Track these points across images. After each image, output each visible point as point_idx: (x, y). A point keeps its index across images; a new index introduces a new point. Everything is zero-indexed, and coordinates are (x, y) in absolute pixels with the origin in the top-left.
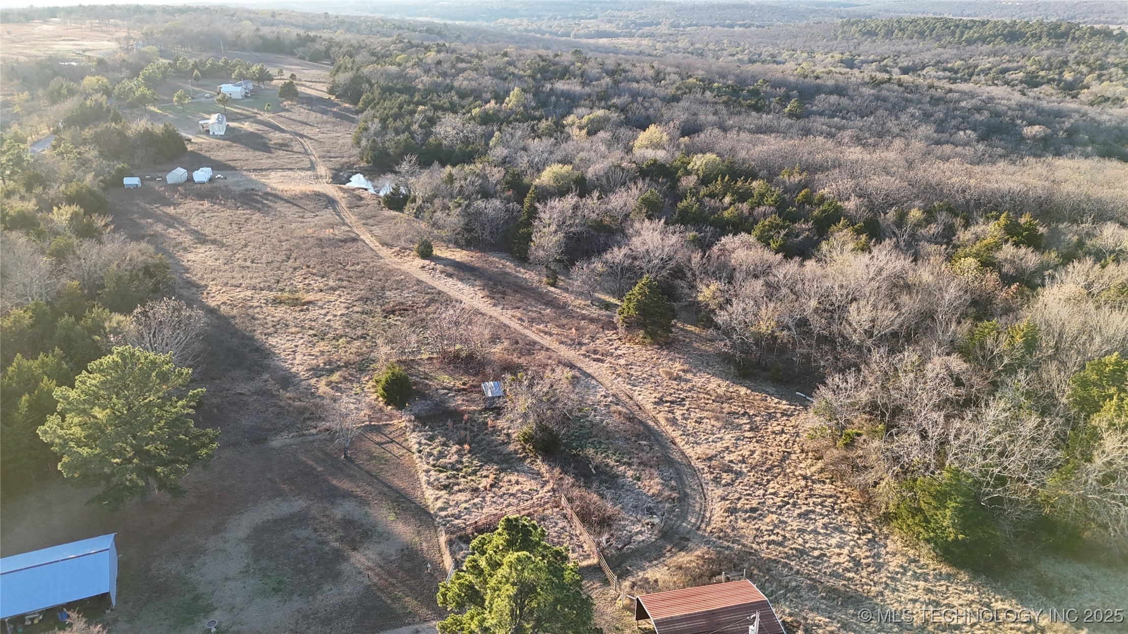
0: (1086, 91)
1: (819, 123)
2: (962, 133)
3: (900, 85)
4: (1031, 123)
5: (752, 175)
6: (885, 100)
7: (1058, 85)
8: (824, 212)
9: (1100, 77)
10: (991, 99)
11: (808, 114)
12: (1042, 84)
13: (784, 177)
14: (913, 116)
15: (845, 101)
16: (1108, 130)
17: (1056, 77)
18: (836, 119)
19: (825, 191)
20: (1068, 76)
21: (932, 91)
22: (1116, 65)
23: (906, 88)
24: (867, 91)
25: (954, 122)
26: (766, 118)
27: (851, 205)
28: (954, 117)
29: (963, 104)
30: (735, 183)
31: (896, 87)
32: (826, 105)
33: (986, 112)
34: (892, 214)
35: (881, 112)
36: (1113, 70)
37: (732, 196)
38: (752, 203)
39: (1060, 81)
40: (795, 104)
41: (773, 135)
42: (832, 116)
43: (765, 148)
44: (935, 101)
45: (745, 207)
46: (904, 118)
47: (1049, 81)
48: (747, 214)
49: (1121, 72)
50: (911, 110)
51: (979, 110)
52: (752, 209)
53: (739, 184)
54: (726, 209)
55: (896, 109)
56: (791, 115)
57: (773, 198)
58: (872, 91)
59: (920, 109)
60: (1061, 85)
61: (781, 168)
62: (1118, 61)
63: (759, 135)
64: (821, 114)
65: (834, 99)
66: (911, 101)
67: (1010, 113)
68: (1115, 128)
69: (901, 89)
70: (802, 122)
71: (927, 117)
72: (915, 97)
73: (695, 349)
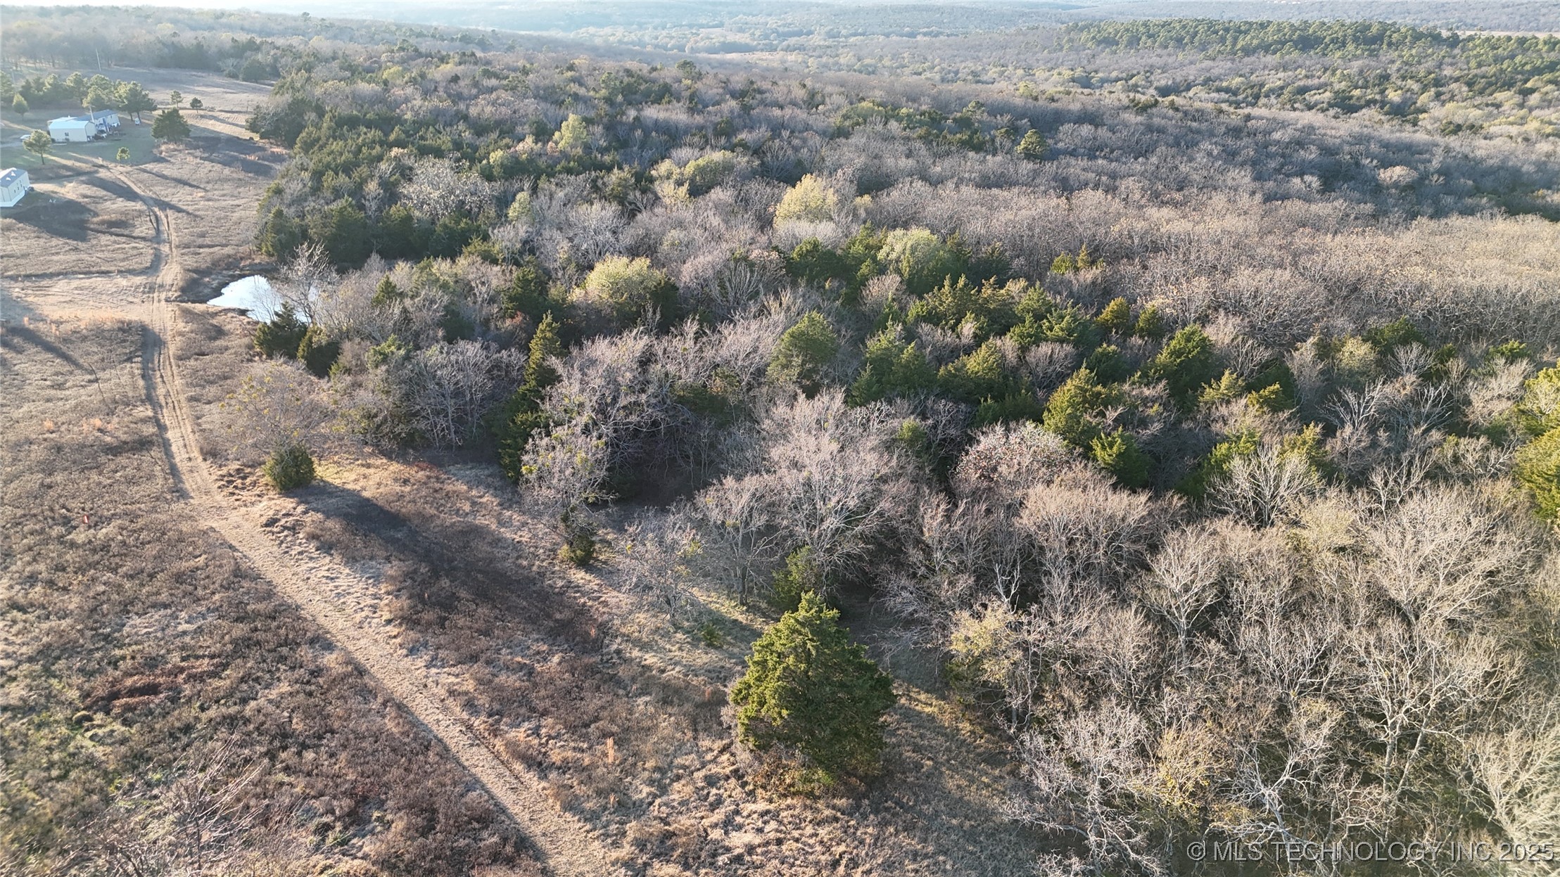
0: (1425, 115)
1: (1076, 168)
2: (1297, 181)
3: (1177, 110)
4: (1386, 164)
5: (998, 270)
6: (1161, 130)
7: (1382, 108)
8: (1177, 353)
9: (1438, 95)
10: (1311, 129)
11: (1053, 155)
12: (1361, 107)
13: (1060, 270)
14: (1210, 154)
15: (1103, 133)
16: (1492, 171)
17: (1378, 97)
18: (1100, 161)
19: (1158, 302)
20: (1394, 96)
21: (1223, 118)
22: (1457, 80)
23: (1186, 113)
24: (1132, 118)
25: (1273, 164)
26: (994, 162)
27: (1222, 332)
28: (1269, 156)
29: (1277, 136)
30: (979, 291)
31: (1171, 112)
32: (1077, 141)
33: (1313, 148)
35: (1162, 149)
36: (1454, 86)
37: (977, 319)
38: (1021, 336)
39: (1383, 104)
40: (1033, 139)
41: (1016, 190)
42: (1092, 157)
43: (1009, 215)
44: (1236, 132)
45: (1008, 344)
46: (1200, 158)
47: (1369, 104)
48: (1014, 361)
49: (1465, 89)
50: (1206, 145)
51: (1300, 144)
52: (1024, 349)
53: (987, 292)
54: (968, 350)
55: (1185, 142)
56: (1029, 155)
57: (1064, 324)
58: (1139, 119)
59: (1216, 143)
60: (1386, 108)
61: (1052, 255)
62: (1457, 73)
63: (995, 191)
64: (1073, 153)
65: (1086, 130)
66: (1198, 132)
67: (1347, 148)
68: (1500, 168)
69: (1180, 115)
70: (1050, 167)
71: (1230, 156)
72: (1204, 126)
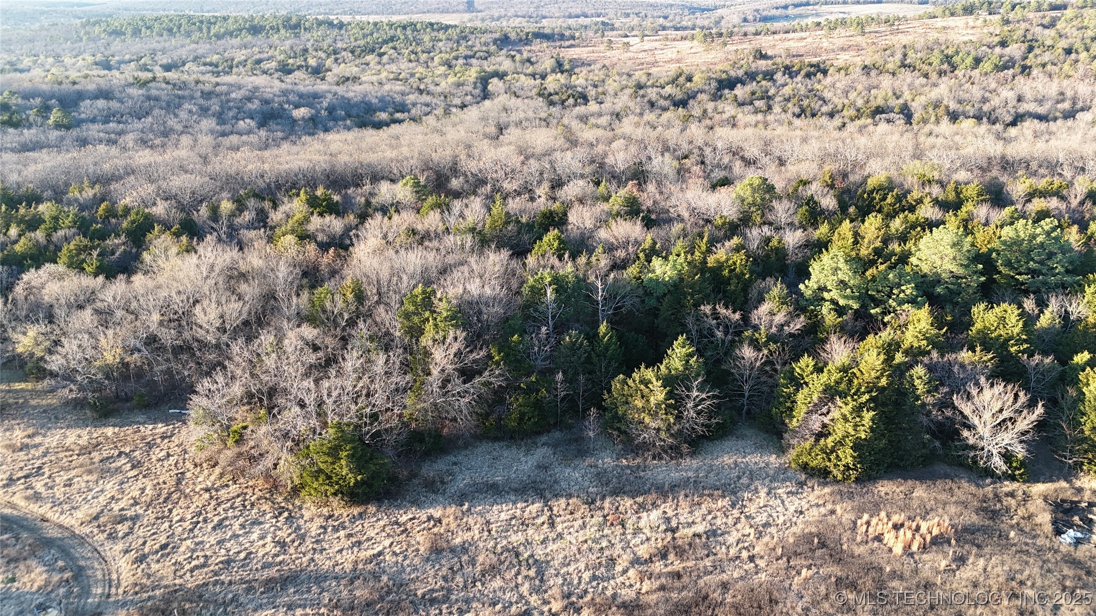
0: (329, 73)
1: (94, 130)
2: (241, 122)
3: (168, 83)
4: (297, 107)
5: (34, 199)
6: (157, 99)
7: (307, 70)
8: (133, 222)
9: (336, 60)
10: (256, 89)
11: (79, 123)
12: (294, 71)
13: (73, 193)
14: (190, 111)
15: (114, 105)
16: (356, 105)
17: (303, 63)
18: (111, 124)
19: (127, 201)
20: (312, 62)
21: (200, 86)
22: (345, 50)
23: (174, 85)
24: (135, 92)
25: (231, 114)
26: (28, 134)
27: (160, 209)
28: (230, 109)
29: (233, 95)
30: (17, 211)
31: (164, 85)
32: (95, 111)
33: (256, 101)
34: (204, 211)
35: (156, 112)
36: (344, 53)
37: (18, 226)
38: (46, 229)
39: (307, 67)
40: (59, 114)
41: (45, 151)
42: (106, 121)
43: (40, 167)
44: (207, 95)
45: (39, 235)
46: (183, 115)
47: (299, 68)
48: (45, 242)
49: (350, 55)
50: (187, 106)
51: (249, 99)
52: (49, 235)
53: (22, 211)
54: (16, 242)
55: (172, 106)
56: (58, 126)
57: (70, 219)
58: (140, 92)
59: (195, 104)
60: (309, 70)
61: (67, 185)
62: (345, 46)
63: (27, 154)
64: (93, 121)
65: (101, 103)
66: (183, 97)
67: (276, 99)
68: (362, 102)
69: (170, 87)
70: (74, 132)
71: (204, 111)
72: (186, 93)
73: (34, 408)
